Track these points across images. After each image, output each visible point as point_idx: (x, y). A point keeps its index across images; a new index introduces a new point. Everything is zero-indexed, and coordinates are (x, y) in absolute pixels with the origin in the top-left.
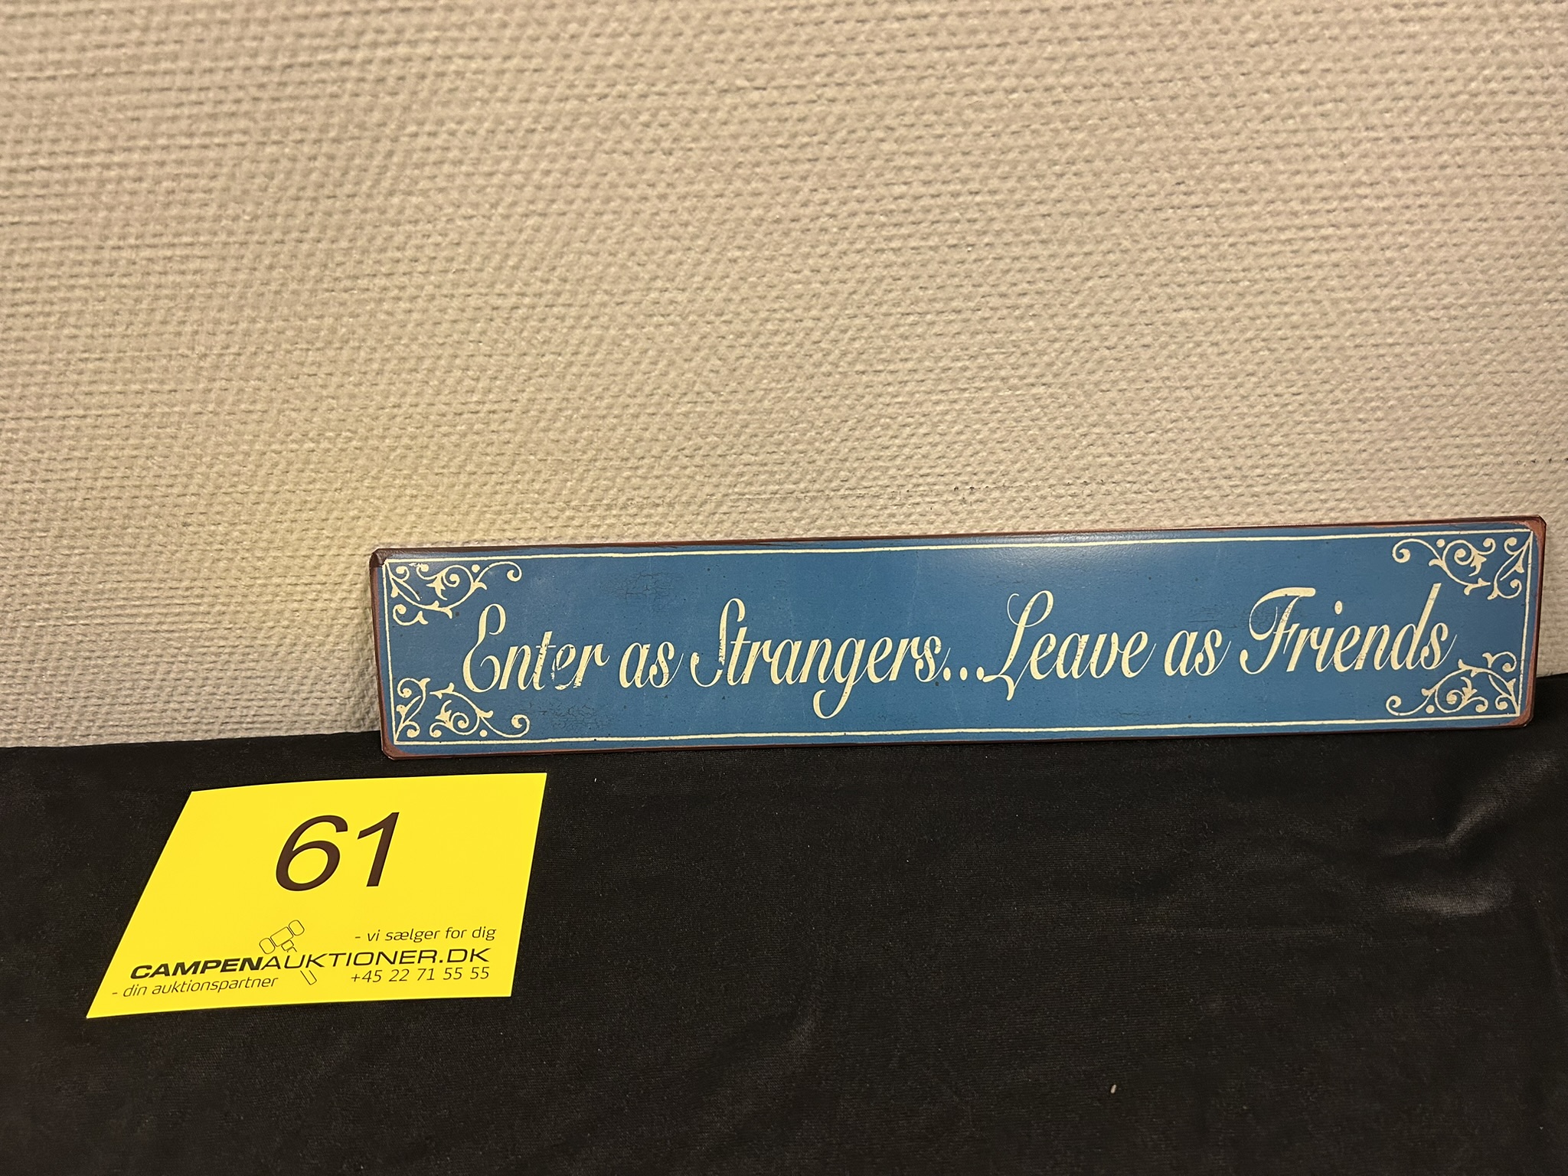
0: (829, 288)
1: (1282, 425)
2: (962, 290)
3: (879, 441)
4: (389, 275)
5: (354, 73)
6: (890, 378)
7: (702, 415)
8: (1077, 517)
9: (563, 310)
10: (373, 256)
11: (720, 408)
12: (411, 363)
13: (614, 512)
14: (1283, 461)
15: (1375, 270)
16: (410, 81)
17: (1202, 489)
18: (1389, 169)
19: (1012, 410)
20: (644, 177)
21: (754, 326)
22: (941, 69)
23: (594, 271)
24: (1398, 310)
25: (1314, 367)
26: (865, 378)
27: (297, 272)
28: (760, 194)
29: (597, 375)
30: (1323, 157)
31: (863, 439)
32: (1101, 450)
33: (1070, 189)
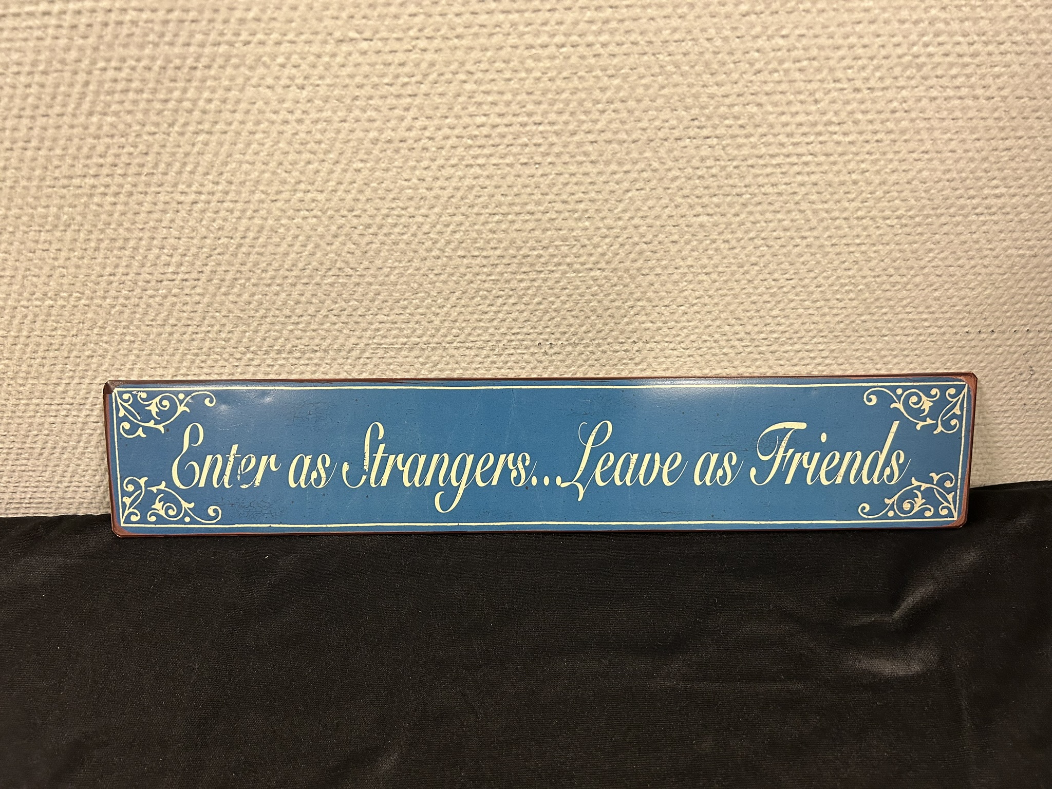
0: (433, 193)
1: (779, 302)
2: (533, 197)
3: (480, 307)
4: (96, 176)
5: (53, 21)
6: (485, 262)
7: (344, 285)
8: (630, 366)
9: (231, 205)
10: (82, 161)
11: (357, 280)
12: (119, 243)
13: (283, 356)
14: (781, 328)
15: (844, 188)
16: (97, 28)
17: (721, 348)
18: (852, 113)
19: (577, 288)
20: (285, 105)
21: (378, 220)
22: (506, 27)
23: (253, 176)
24: (862, 218)
25: (802, 260)
26: (465, 261)
27: (25, 172)
28: (374, 121)
29: (261, 254)
30: (802, 102)
31: (468, 306)
32: (644, 318)
33: (610, 122)
